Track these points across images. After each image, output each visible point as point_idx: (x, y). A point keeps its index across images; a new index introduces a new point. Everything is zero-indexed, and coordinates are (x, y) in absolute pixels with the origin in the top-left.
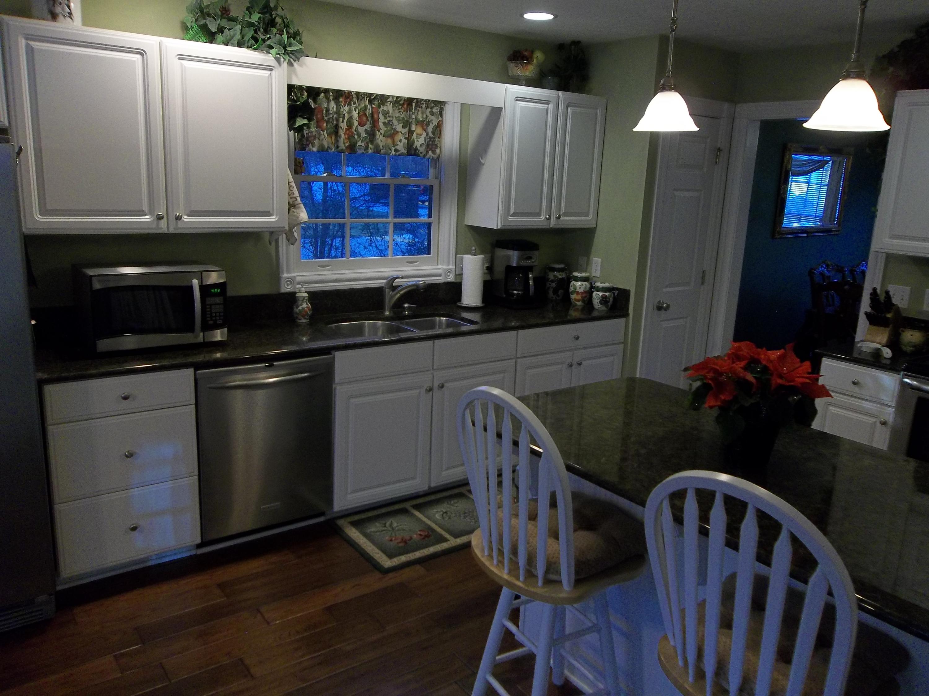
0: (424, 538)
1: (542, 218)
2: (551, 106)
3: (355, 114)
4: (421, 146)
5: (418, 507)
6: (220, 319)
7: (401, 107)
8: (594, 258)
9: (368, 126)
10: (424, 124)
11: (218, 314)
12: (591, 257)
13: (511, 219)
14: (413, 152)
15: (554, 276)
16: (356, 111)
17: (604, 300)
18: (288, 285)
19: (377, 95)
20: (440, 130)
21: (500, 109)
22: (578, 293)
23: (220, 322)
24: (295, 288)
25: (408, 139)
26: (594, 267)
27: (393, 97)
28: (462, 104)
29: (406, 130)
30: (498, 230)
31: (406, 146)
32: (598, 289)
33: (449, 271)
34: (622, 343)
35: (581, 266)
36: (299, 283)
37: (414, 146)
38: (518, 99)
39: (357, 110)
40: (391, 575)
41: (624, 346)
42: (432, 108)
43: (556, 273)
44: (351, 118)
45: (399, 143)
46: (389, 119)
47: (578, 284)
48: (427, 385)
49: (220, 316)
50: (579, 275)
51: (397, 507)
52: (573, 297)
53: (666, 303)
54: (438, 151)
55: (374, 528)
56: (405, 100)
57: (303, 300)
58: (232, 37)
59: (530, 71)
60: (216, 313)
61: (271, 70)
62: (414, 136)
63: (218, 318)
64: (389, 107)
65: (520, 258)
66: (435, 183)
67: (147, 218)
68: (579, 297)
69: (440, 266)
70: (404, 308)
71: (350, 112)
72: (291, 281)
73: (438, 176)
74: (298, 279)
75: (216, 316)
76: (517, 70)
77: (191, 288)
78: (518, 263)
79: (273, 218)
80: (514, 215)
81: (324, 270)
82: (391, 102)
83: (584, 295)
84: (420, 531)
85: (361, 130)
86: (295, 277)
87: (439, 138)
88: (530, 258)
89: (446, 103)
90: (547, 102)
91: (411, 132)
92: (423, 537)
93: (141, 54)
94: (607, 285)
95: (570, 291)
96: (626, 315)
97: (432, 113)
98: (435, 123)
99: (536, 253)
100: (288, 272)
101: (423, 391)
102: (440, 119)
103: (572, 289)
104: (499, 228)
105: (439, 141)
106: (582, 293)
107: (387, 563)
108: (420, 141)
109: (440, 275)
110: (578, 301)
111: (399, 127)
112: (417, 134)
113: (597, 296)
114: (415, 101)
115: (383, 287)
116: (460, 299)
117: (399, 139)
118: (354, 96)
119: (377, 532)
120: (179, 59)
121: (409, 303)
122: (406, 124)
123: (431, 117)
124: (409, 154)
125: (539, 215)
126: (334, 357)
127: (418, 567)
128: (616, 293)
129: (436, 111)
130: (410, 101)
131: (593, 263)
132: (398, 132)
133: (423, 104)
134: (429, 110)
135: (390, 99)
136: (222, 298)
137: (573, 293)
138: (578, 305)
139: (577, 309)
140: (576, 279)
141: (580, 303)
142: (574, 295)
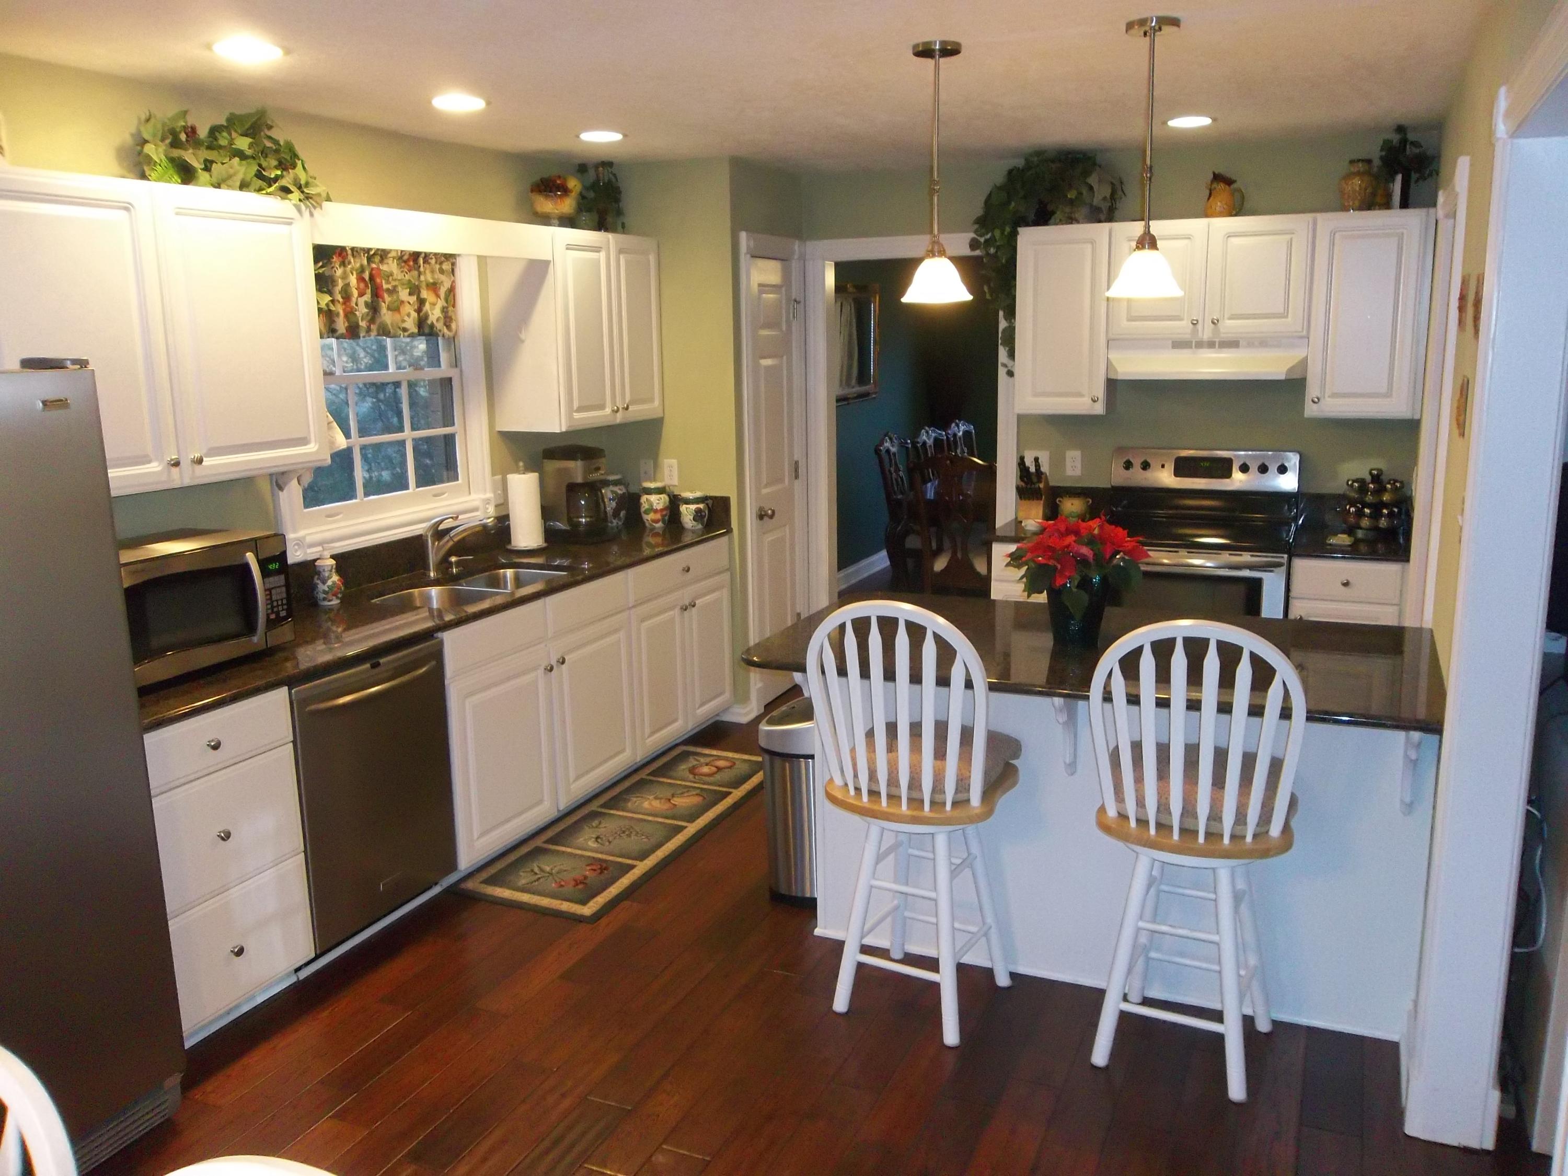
0: (601, 873)
1: (608, 411)
2: (602, 255)
3: (353, 280)
4: (438, 320)
5: (553, 841)
6: (283, 610)
7: (403, 264)
8: (665, 460)
9: (367, 297)
10: (434, 287)
11: (280, 603)
12: (660, 458)
13: (577, 416)
14: (427, 330)
15: (613, 492)
16: (352, 274)
17: (698, 515)
18: (296, 551)
19: (378, 250)
20: (454, 296)
21: (546, 263)
22: (656, 511)
23: (283, 614)
24: (305, 553)
25: (419, 311)
26: (666, 472)
27: (397, 251)
28: (479, 257)
29: (413, 299)
30: (562, 434)
31: (416, 321)
32: (687, 502)
33: (487, 502)
34: (728, 570)
35: (646, 473)
36: (311, 546)
37: (429, 322)
38: (569, 247)
39: (354, 273)
40: (604, 921)
41: (731, 574)
42: (441, 263)
43: (612, 488)
44: (347, 286)
45: (406, 318)
46: (394, 283)
47: (653, 498)
48: (545, 663)
49: (282, 605)
50: (652, 485)
51: (524, 850)
52: (648, 518)
53: (771, 509)
54: (453, 326)
55: (524, 879)
56: (410, 254)
57: (331, 571)
58: (230, 177)
59: (567, 206)
60: (277, 601)
61: (290, 224)
62: (427, 307)
63: (280, 608)
64: (391, 266)
65: (587, 471)
66: (452, 373)
67: (154, 467)
68: (658, 516)
69: (474, 496)
70: (451, 563)
71: (345, 277)
72: (300, 543)
73: (456, 362)
74: (309, 539)
75: (278, 606)
76: (547, 205)
77: (246, 567)
78: (585, 477)
79: (312, 448)
80: (580, 410)
81: (335, 522)
82: (394, 258)
83: (664, 513)
84: (588, 865)
85: (362, 301)
86: (304, 537)
87: (454, 306)
88: (598, 469)
89: (459, 255)
90: (597, 249)
91: (422, 302)
92: (599, 871)
93: (127, 209)
94: (698, 494)
95: (643, 510)
96: (729, 531)
97: (442, 271)
98: (447, 285)
99: (603, 460)
100: (295, 531)
101: (541, 671)
102: (453, 278)
103: (645, 506)
104: (564, 430)
105: (454, 311)
106: (662, 510)
107: (587, 910)
108: (435, 314)
109: (476, 509)
110: (657, 521)
111: (404, 294)
112: (430, 304)
113: (687, 512)
114: (423, 255)
115: (421, 536)
116: (509, 541)
117: (407, 312)
118: (349, 252)
119: (532, 882)
120: (177, 214)
121: (456, 555)
122: (414, 290)
123: (443, 278)
124: (421, 333)
125: (602, 407)
126: (441, 643)
127: (626, 903)
128: (710, 502)
129: (448, 267)
130: (415, 256)
131: (665, 466)
132: (402, 302)
133: (431, 259)
134: (438, 266)
135: (393, 254)
136: (282, 577)
137: (647, 512)
138: (654, 528)
139: (656, 535)
140: (649, 491)
141: (660, 525)
142: (648, 514)
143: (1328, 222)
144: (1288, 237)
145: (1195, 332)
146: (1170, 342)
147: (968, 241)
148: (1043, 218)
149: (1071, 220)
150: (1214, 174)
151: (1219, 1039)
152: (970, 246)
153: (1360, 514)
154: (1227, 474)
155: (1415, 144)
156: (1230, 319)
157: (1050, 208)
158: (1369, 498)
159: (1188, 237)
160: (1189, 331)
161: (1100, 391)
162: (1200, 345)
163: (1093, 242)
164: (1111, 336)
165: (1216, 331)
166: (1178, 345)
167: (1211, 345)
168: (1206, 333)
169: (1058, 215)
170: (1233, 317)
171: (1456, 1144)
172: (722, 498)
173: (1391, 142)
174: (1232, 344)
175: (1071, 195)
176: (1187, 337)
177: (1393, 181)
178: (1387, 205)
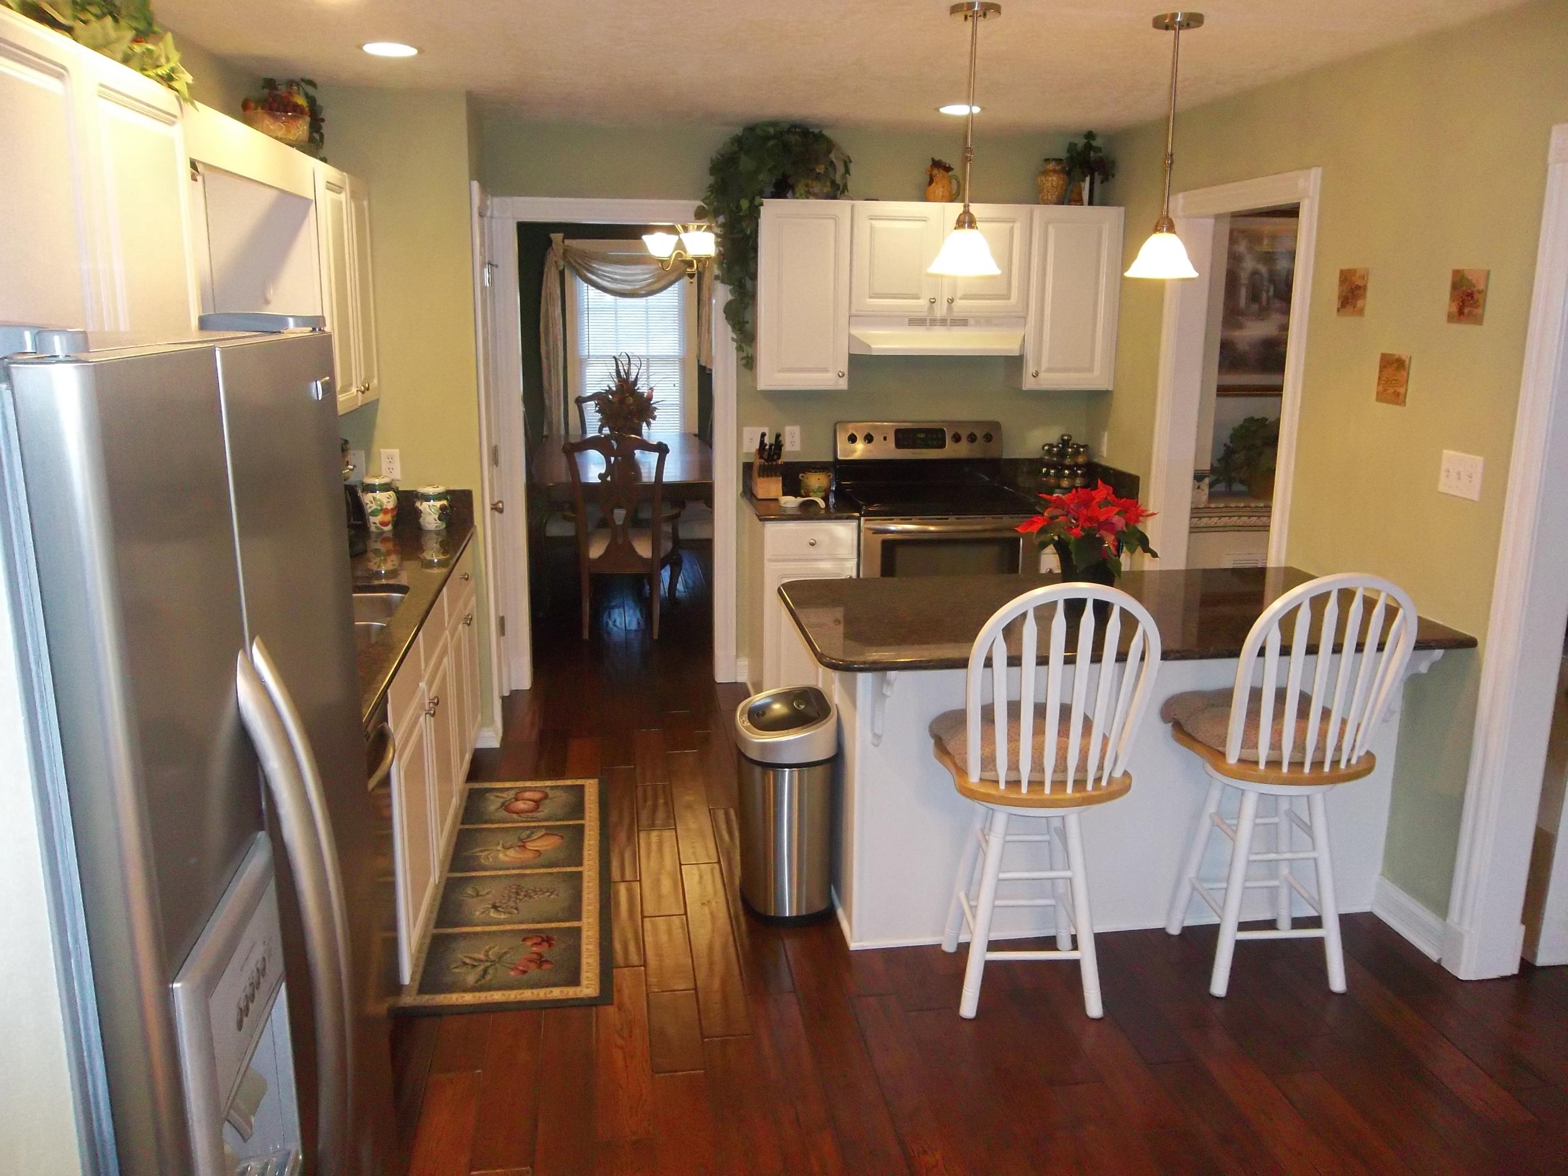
0: (550, 946)
1: (354, 391)
8: (382, 451)
12: (375, 448)
17: (441, 513)
22: (386, 511)
26: (385, 465)
32: (426, 498)
47: (378, 496)
48: (424, 704)
50: (377, 481)
52: (374, 520)
61: (173, 123)
68: (388, 518)
83: (395, 513)
84: (524, 940)
92: (546, 944)
94: (441, 489)
95: (367, 511)
96: (475, 529)
103: (368, 507)
106: (390, 511)
107: (588, 990)
110: (384, 524)
113: (428, 510)
119: (482, 977)
125: (351, 387)
128: (452, 497)
137: (374, 513)
138: (383, 532)
139: (385, 540)
140: (371, 488)
141: (389, 527)
142: (377, 516)
143: (1041, 212)
144: (1011, 225)
145: (931, 309)
146: (907, 320)
147: (695, 209)
148: (782, 190)
149: (808, 195)
150: (933, 160)
151: (1319, 943)
152: (695, 216)
153: (1059, 476)
154: (942, 445)
155: (1099, 149)
156: (961, 299)
157: (791, 181)
158: (1068, 461)
159: (924, 220)
160: (926, 309)
161: (844, 367)
162: (933, 322)
163: (835, 219)
164: (853, 312)
165: (950, 308)
166: (916, 322)
167: (943, 322)
168: (941, 311)
169: (800, 188)
170: (965, 297)
171: (1496, 977)
172: (463, 492)
173: (1076, 145)
174: (962, 322)
175: (820, 169)
176: (924, 314)
177: (1084, 181)
178: (1079, 201)
